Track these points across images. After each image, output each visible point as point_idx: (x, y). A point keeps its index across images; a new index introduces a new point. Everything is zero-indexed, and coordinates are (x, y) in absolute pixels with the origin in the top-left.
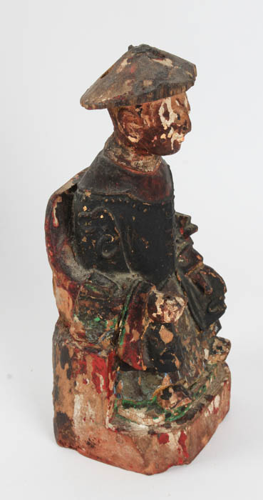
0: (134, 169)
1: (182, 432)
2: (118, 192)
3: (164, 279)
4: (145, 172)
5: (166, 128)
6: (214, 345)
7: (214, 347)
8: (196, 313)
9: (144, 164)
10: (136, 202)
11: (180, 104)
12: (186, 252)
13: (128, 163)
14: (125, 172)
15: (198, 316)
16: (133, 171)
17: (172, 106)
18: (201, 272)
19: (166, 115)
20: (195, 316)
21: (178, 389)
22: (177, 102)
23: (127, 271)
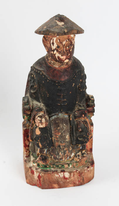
0: (49, 63)
1: (39, 174)
2: (39, 69)
3: (54, 113)
4: (53, 66)
5: (53, 49)
6: (78, 154)
7: (77, 155)
8: (73, 136)
9: (53, 63)
10: (45, 76)
11: (60, 41)
12: (80, 111)
13: (48, 60)
14: (46, 63)
15: (73, 138)
16: (49, 64)
17: (56, 41)
18: (81, 122)
19: (53, 43)
20: (72, 137)
21: (42, 156)
22: (58, 40)
23: (39, 102)
